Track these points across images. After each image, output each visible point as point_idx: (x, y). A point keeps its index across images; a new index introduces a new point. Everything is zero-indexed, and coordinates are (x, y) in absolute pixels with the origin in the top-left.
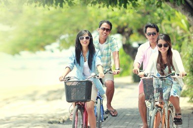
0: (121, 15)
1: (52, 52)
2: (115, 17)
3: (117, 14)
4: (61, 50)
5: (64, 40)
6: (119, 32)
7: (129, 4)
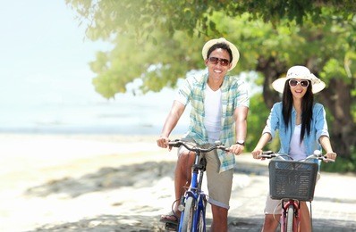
0: (268, 36)
1: (135, 94)
2: (256, 38)
3: (261, 33)
4: (144, 92)
5: (154, 73)
6: (259, 69)
7: (307, 17)
